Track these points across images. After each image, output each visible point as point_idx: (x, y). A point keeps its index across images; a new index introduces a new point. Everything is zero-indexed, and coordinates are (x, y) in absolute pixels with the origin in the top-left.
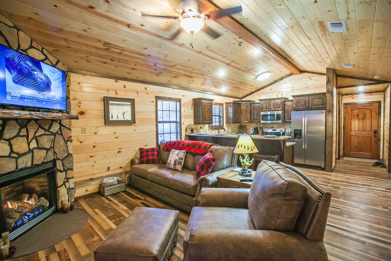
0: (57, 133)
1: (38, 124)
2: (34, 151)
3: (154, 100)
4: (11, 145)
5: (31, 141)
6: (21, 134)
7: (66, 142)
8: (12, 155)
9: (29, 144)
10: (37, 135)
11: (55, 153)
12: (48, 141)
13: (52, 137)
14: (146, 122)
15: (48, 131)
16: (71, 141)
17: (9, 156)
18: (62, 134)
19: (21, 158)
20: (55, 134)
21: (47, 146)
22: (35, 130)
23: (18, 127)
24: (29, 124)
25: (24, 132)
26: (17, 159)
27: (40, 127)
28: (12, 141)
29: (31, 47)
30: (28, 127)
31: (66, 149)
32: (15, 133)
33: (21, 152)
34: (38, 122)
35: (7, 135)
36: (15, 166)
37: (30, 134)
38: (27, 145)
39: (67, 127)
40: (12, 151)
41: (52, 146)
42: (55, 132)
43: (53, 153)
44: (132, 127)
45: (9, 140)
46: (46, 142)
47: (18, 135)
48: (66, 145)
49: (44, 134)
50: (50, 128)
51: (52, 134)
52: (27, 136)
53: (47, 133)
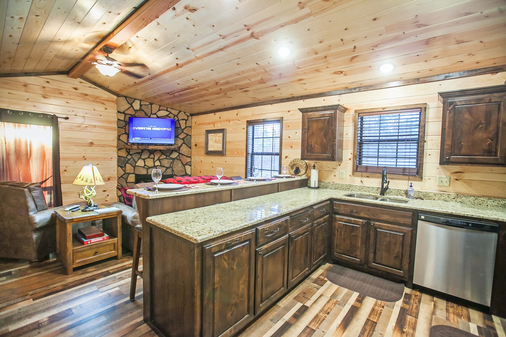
0: (176, 158)
1: (161, 152)
2: (157, 167)
3: (245, 126)
4: (145, 162)
5: (156, 161)
6: (150, 157)
7: (184, 165)
8: (145, 167)
9: (154, 163)
10: (160, 158)
11: (173, 170)
12: (168, 162)
13: (171, 161)
14: (236, 153)
15: (169, 157)
16: (190, 166)
17: (144, 167)
18: (180, 160)
19: (150, 169)
20: (173, 159)
21: (167, 165)
22: (159, 156)
23: (149, 153)
24: (156, 152)
25: (152, 156)
26: (147, 169)
27: (163, 154)
28: (145, 160)
29: (159, 110)
30: (154, 154)
31: (184, 170)
32: (147, 156)
33: (150, 166)
34: (162, 151)
35: (143, 157)
36: (146, 172)
37: (155, 157)
38: (153, 163)
39: (186, 155)
40: (145, 165)
41: (171, 166)
42: (174, 158)
43: (171, 170)
44: (223, 158)
45: (144, 159)
46: (166, 163)
47: (149, 157)
48: (184, 167)
49: (166, 158)
50: (170, 155)
51: (172, 159)
52: (154, 159)
53: (168, 158)
